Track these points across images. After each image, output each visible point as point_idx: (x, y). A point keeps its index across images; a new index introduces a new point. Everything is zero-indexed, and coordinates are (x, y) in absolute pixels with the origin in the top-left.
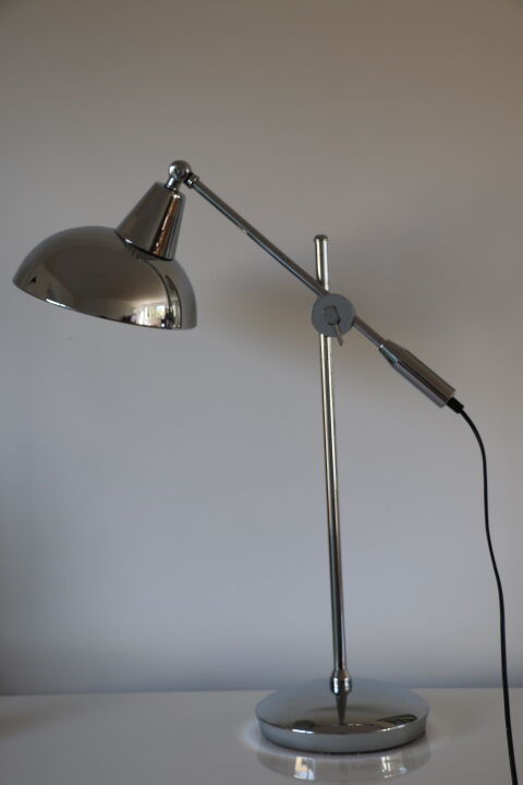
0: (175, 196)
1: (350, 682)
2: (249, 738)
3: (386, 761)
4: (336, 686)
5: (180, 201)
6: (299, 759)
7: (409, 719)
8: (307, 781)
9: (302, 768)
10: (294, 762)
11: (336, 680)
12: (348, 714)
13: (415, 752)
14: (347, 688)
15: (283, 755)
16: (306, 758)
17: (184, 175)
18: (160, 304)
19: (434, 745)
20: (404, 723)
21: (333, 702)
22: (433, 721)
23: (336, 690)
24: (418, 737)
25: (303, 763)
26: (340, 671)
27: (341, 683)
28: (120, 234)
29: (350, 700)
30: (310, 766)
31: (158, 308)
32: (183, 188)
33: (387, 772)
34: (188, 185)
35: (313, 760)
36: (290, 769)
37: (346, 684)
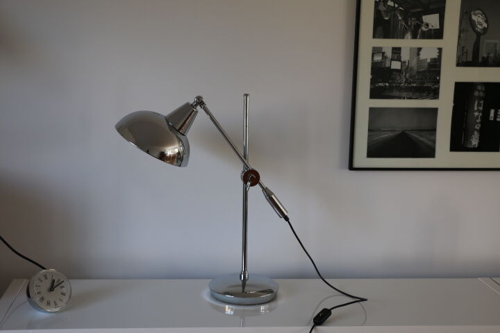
0: (195, 110)
1: (248, 276)
2: (206, 296)
3: (262, 308)
4: (242, 277)
5: (197, 112)
6: (227, 306)
7: (271, 291)
8: (231, 315)
10: (225, 308)
11: (242, 275)
12: (246, 289)
13: (273, 304)
14: (246, 278)
15: (221, 305)
17: (200, 102)
18: (176, 148)
19: (280, 302)
20: (269, 294)
21: (241, 283)
22: (281, 292)
23: (242, 279)
24: (273, 299)
25: (229, 308)
26: (244, 272)
27: (244, 276)
28: (167, 119)
29: (247, 282)
30: (232, 310)
32: (198, 107)
34: (201, 107)
35: (234, 307)
36: (223, 310)
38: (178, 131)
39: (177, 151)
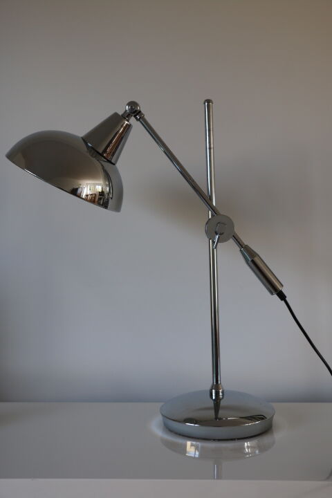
0: (126, 122)
1: (223, 392)
2: (156, 428)
3: (248, 447)
4: (214, 395)
5: (129, 126)
6: (189, 443)
7: (261, 418)
8: (195, 457)
9: (191, 449)
10: (186, 445)
11: (214, 391)
12: (221, 413)
13: (265, 440)
14: (221, 397)
15: (180, 440)
16: (194, 443)
17: (134, 111)
18: (99, 184)
19: (278, 436)
20: (258, 420)
21: (211, 404)
22: (277, 419)
23: (214, 398)
24: (267, 430)
25: (192, 445)
26: (216, 386)
27: (217, 393)
28: (85, 140)
29: (223, 403)
30: (197, 448)
31: (97, 187)
32: (133, 120)
33: (248, 453)
34: (136, 118)
35: (199, 444)
36: (183, 450)
37: (221, 394)
38: (101, 155)
39: (99, 189)
